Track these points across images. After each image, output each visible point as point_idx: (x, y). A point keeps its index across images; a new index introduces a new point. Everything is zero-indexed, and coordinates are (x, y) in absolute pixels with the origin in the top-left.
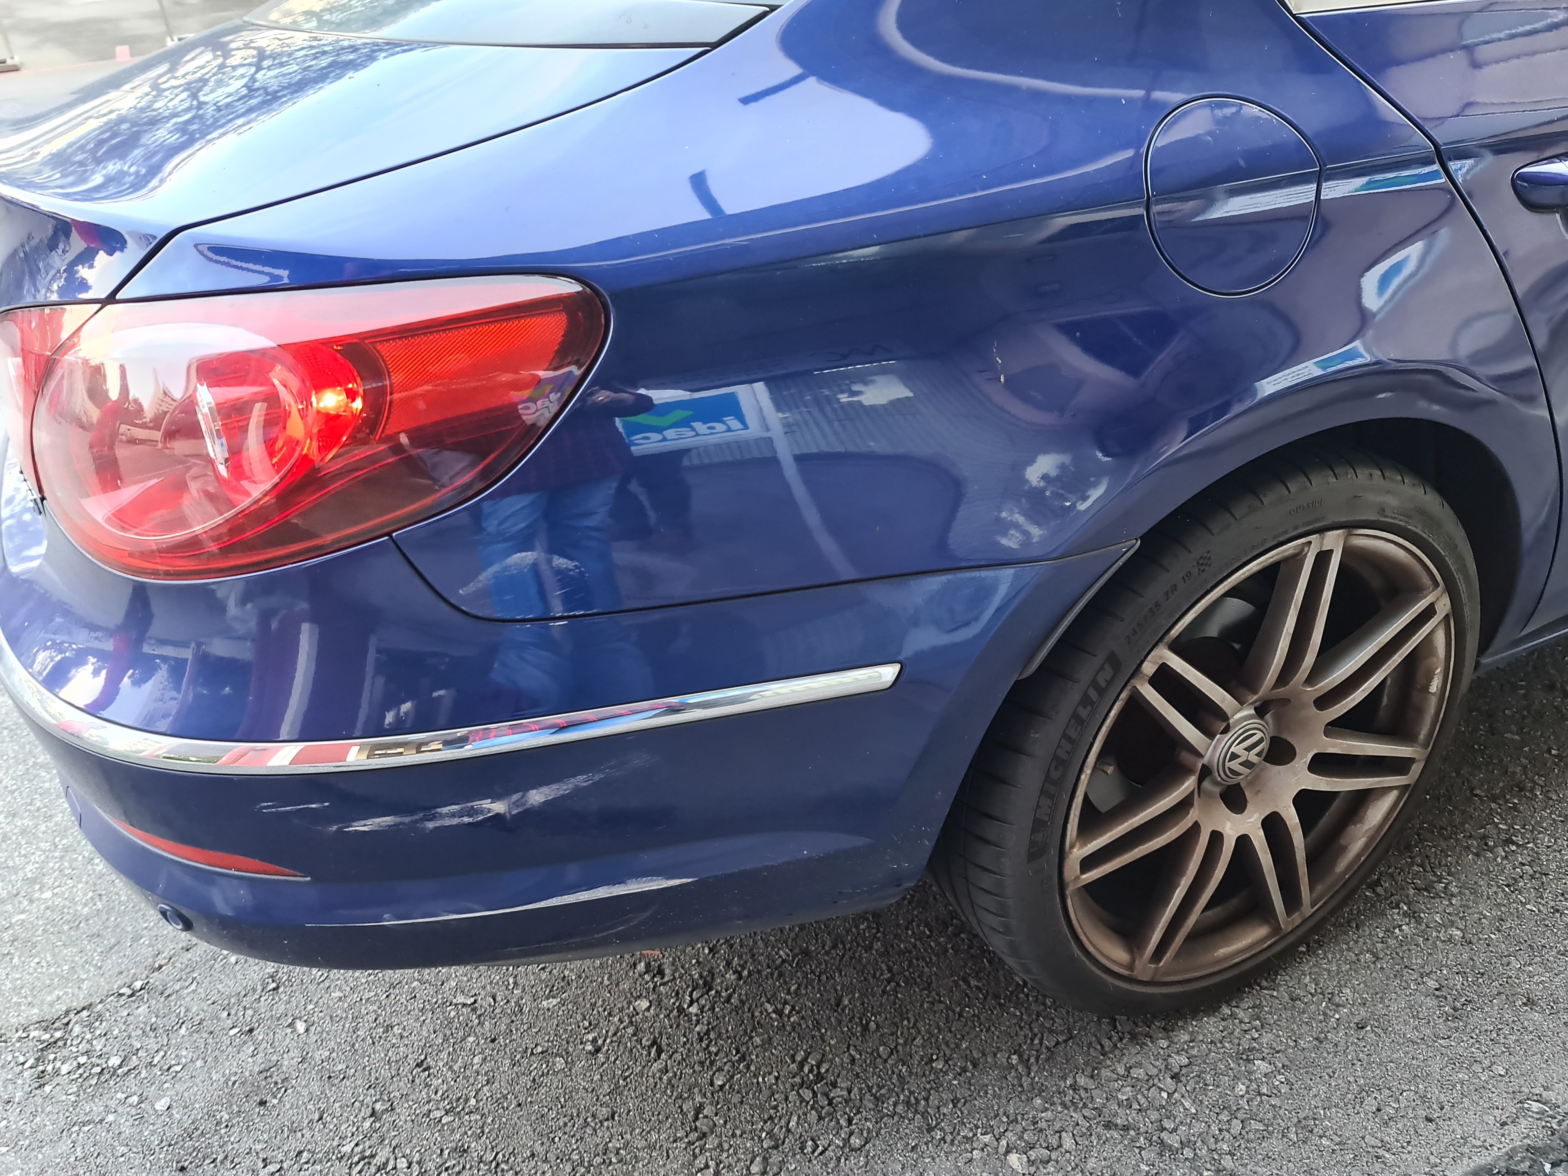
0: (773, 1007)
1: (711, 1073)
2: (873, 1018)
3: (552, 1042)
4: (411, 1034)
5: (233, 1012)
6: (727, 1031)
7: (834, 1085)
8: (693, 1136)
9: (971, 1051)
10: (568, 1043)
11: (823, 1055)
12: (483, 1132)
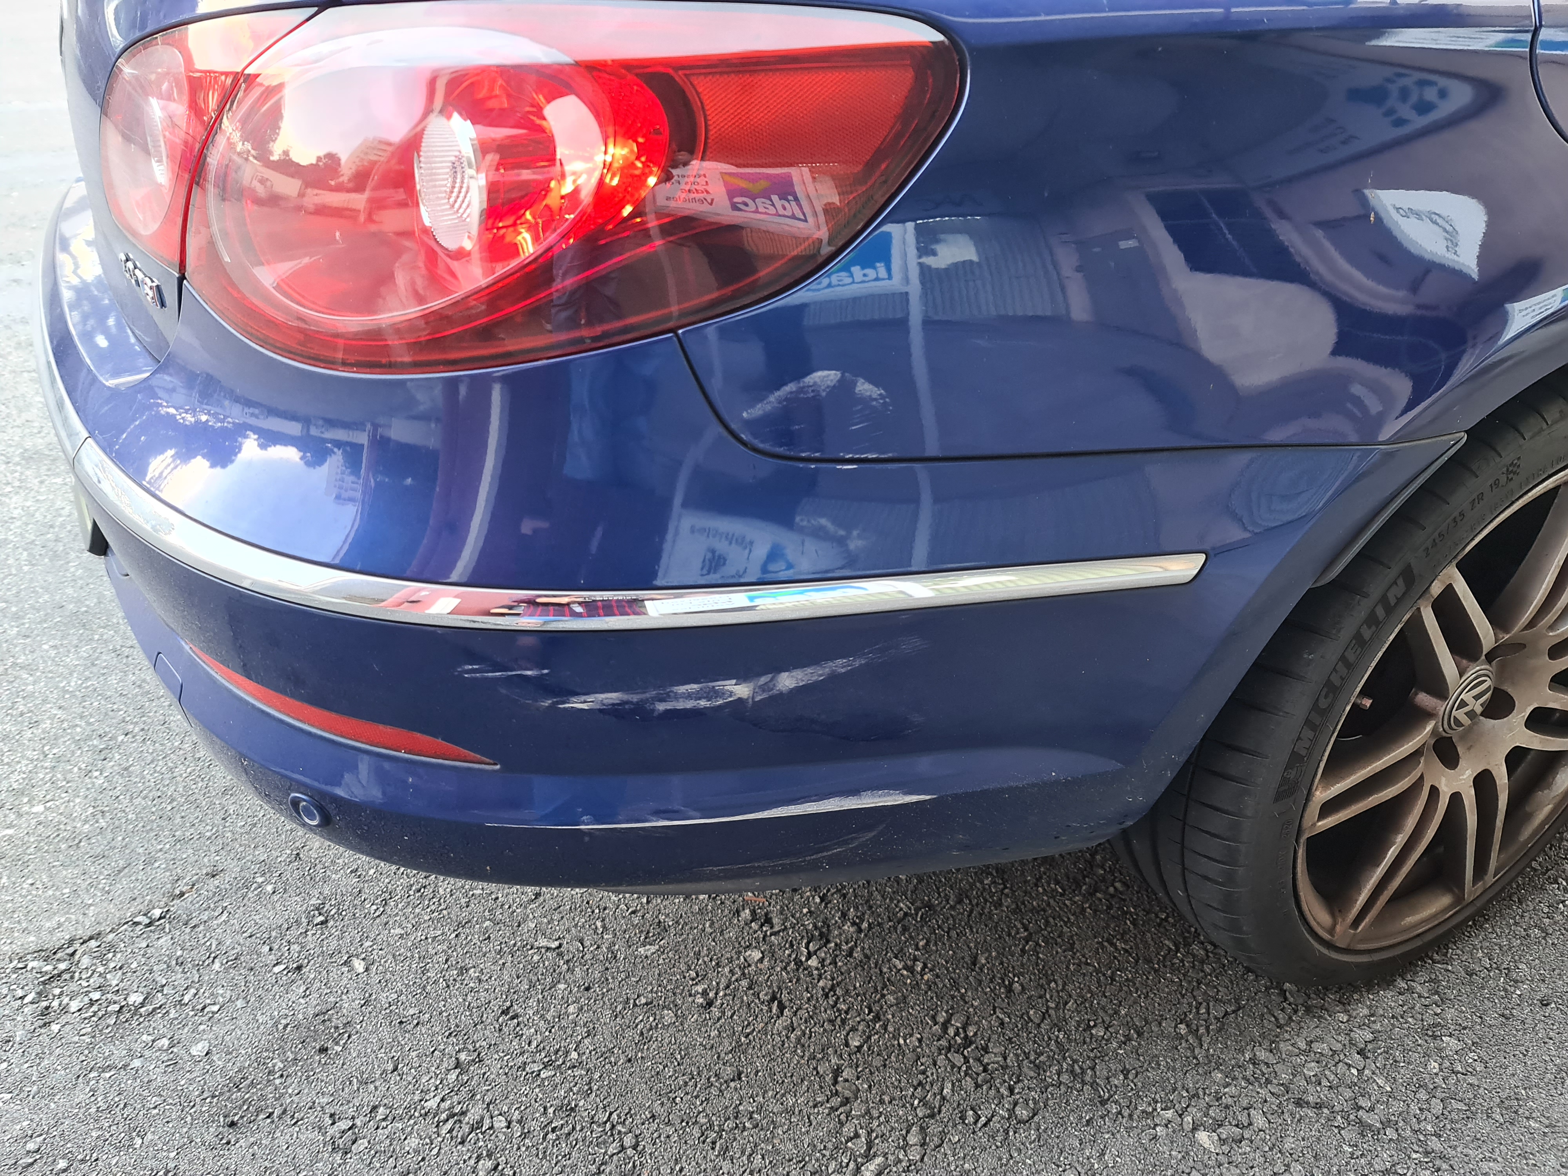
0: (903, 963)
1: (844, 1033)
2: (1016, 979)
3: (656, 993)
4: (490, 978)
5: (276, 947)
6: (855, 988)
7: (986, 1050)
8: (835, 1101)
9: (1132, 1018)
10: (674, 994)
11: (968, 1018)
12: (590, 1089)
